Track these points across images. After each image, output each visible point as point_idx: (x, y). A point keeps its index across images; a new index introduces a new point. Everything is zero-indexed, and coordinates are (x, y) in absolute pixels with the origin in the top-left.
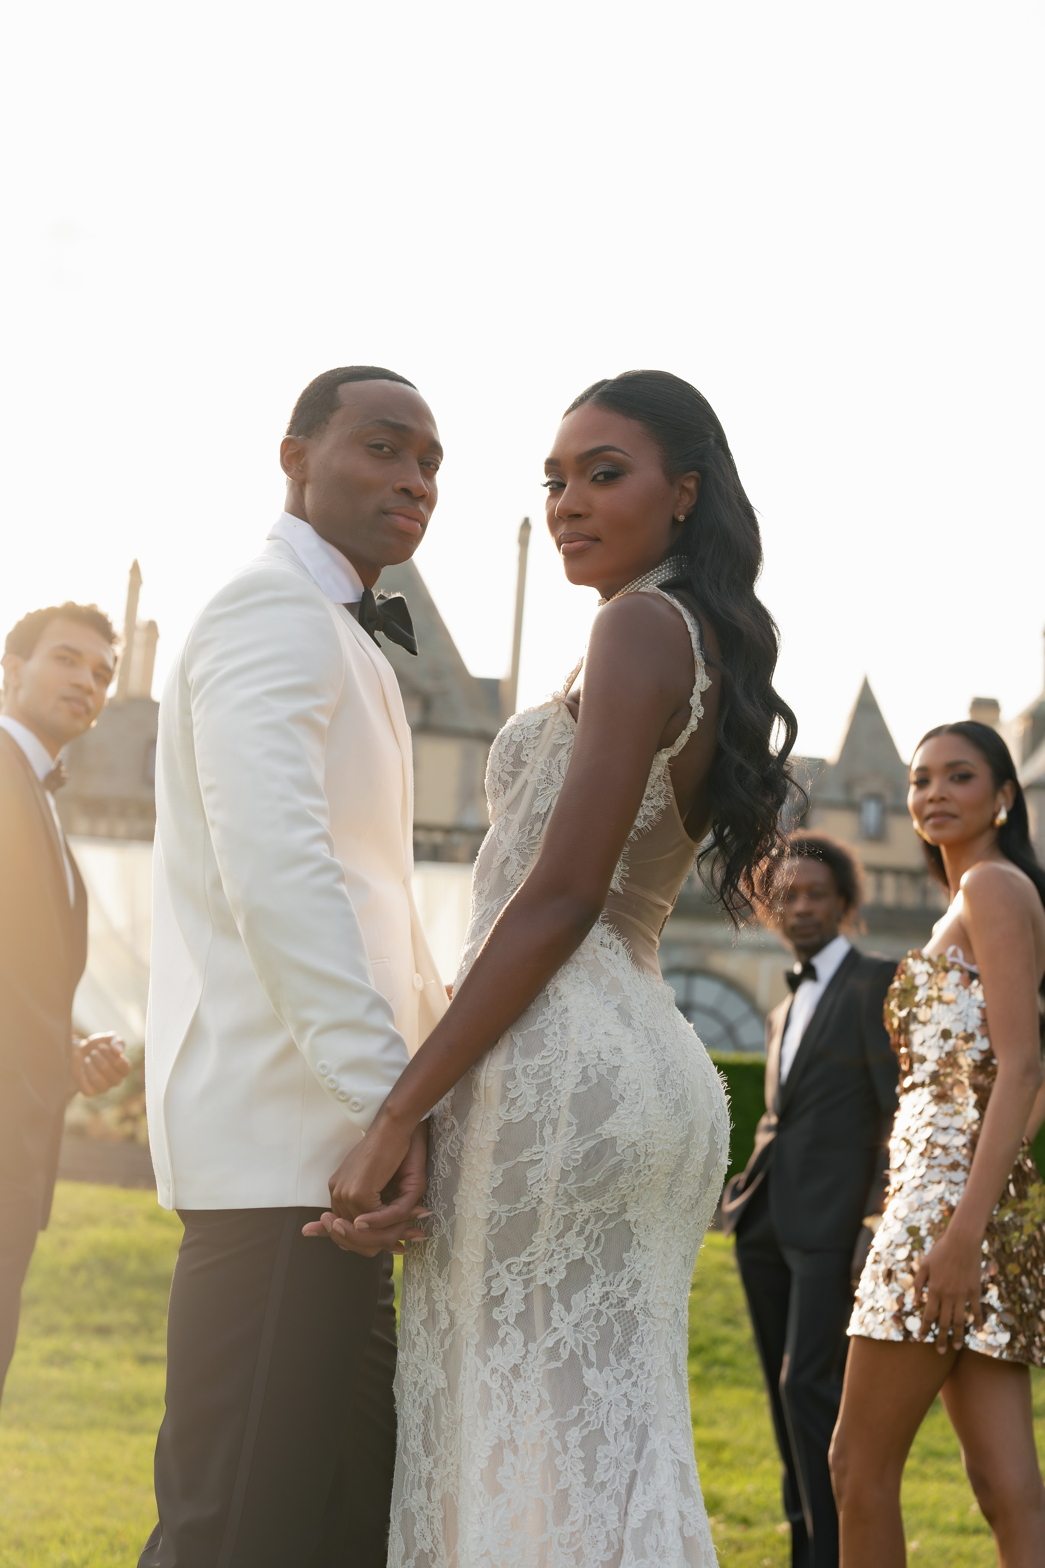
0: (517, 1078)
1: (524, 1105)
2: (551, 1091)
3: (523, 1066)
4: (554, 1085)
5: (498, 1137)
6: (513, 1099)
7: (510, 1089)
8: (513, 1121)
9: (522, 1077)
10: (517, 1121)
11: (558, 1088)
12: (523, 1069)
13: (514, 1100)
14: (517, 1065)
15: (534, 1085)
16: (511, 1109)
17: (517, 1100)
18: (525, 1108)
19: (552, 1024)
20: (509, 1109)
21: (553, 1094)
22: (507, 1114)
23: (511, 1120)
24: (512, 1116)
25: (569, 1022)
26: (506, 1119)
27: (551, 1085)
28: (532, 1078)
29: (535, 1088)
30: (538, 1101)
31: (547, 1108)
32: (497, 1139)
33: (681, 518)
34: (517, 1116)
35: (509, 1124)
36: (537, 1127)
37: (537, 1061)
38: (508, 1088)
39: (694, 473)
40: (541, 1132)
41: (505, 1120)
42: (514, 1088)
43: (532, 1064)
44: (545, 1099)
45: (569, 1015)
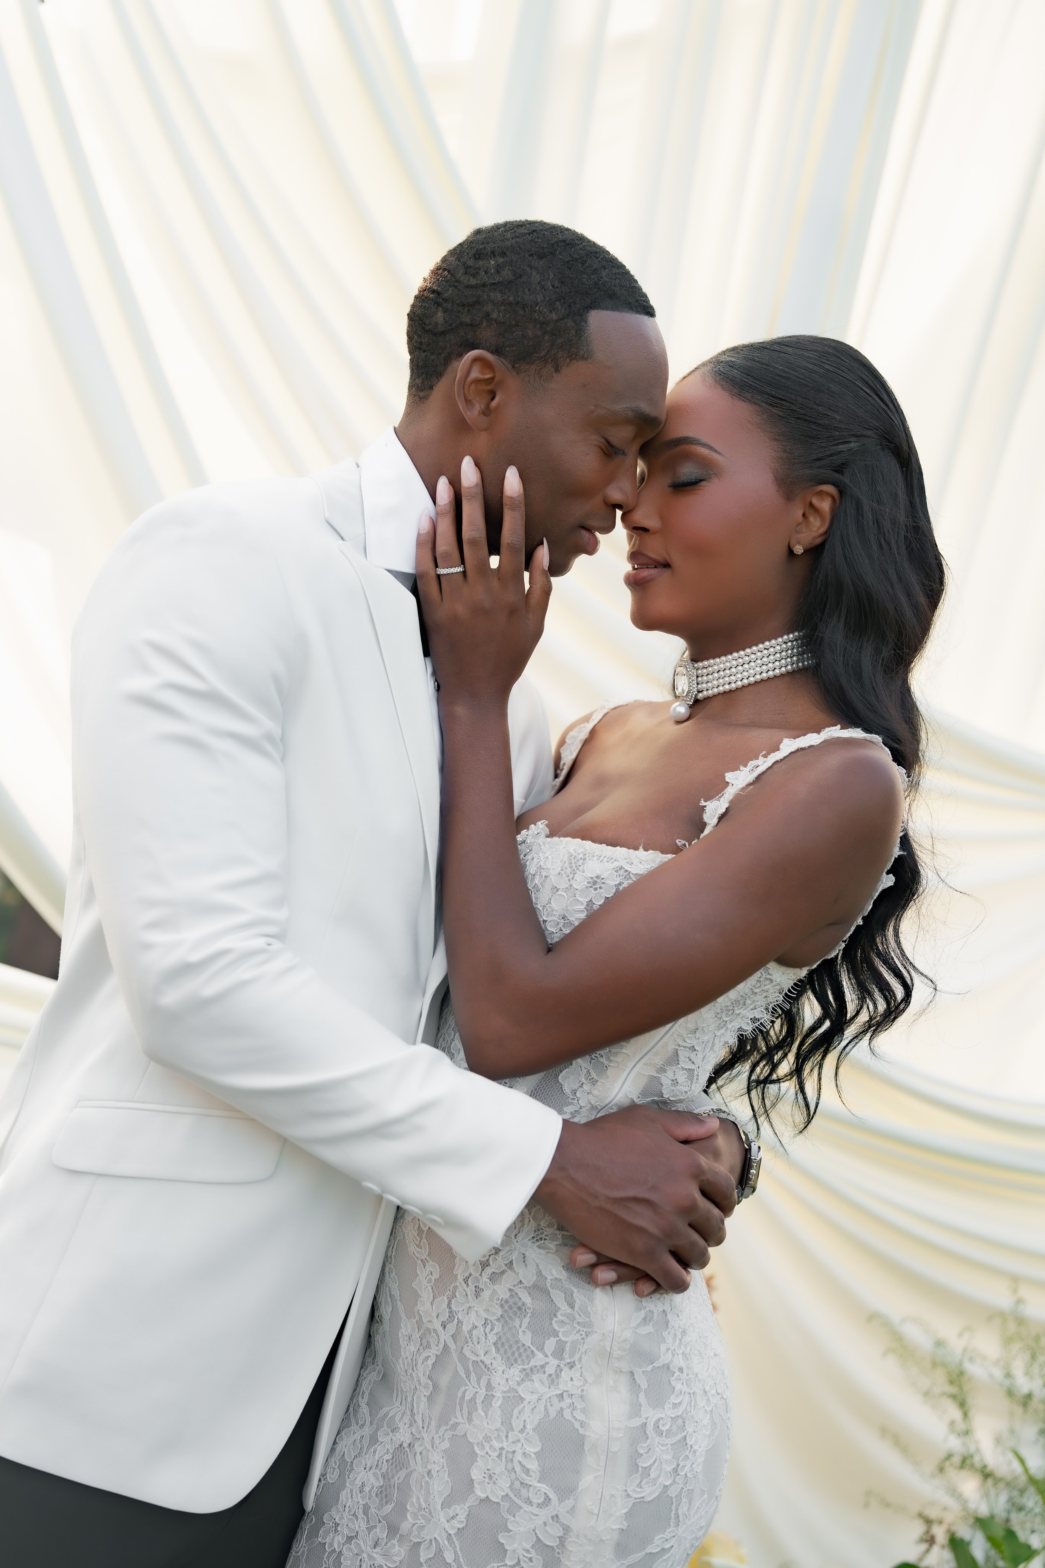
0: (650, 1437)
1: (659, 1476)
2: (687, 1453)
3: (654, 1420)
4: (689, 1443)
5: (625, 1523)
6: (645, 1468)
7: (642, 1455)
8: (646, 1499)
9: (654, 1436)
10: (650, 1499)
11: (695, 1447)
12: (654, 1425)
13: (647, 1470)
14: (647, 1419)
15: (669, 1446)
16: (644, 1482)
17: (650, 1469)
18: (660, 1481)
19: (674, 1355)
20: (641, 1482)
21: (690, 1456)
22: (638, 1489)
23: (643, 1498)
24: (643, 1492)
25: (689, 1348)
26: (637, 1496)
27: (686, 1444)
28: (666, 1436)
29: (670, 1450)
30: (674, 1468)
31: (684, 1477)
32: (625, 1525)
33: (799, 550)
34: (650, 1492)
35: (640, 1503)
36: (672, 1503)
37: (669, 1412)
38: (639, 1453)
39: (829, 488)
40: (677, 1510)
41: (636, 1499)
42: (647, 1453)
43: (663, 1416)
44: (682, 1464)
45: (689, 1339)
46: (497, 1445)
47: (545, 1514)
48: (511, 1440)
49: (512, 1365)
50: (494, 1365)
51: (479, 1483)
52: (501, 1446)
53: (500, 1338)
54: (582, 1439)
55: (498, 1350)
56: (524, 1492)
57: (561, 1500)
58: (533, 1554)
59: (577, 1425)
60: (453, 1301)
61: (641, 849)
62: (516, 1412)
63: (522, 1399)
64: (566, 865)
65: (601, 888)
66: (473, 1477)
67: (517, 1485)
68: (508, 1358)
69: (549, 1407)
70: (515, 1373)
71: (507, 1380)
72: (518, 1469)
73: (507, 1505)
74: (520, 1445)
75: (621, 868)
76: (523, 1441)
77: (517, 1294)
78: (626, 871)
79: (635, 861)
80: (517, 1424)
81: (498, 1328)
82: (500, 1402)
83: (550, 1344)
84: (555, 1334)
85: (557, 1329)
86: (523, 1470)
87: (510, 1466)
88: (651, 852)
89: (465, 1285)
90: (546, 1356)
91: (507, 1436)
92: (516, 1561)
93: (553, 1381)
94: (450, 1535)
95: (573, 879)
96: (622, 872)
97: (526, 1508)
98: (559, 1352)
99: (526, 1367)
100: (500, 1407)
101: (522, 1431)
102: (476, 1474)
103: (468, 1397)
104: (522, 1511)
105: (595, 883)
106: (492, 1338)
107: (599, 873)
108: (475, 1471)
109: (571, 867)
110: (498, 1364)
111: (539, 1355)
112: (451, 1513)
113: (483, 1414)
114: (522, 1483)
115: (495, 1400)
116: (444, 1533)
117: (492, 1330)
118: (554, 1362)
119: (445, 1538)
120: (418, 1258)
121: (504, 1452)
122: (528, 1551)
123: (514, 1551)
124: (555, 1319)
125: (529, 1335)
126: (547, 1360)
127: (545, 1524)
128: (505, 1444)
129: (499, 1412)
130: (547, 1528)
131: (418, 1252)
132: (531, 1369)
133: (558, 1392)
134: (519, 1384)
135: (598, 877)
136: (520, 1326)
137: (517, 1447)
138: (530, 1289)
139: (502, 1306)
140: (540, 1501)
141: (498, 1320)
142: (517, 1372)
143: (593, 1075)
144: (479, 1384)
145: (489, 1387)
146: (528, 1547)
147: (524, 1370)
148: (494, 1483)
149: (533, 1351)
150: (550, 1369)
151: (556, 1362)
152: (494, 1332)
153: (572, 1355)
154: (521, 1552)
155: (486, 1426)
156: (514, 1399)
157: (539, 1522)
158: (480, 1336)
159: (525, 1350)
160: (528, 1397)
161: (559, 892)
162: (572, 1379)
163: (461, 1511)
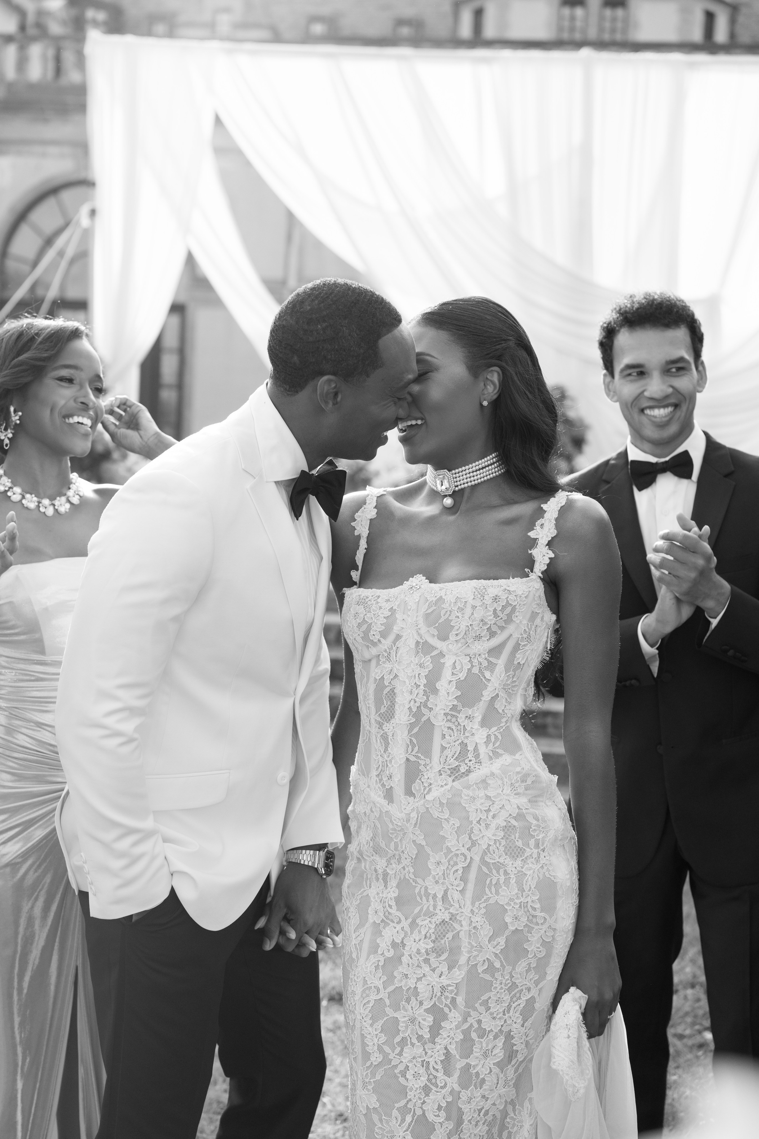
46: (518, 901)
47: (545, 927)
48: (524, 896)
49: (516, 859)
50: (506, 862)
51: (510, 923)
52: (520, 901)
53: (506, 847)
54: (555, 883)
55: (506, 854)
56: (534, 920)
57: (551, 917)
58: (541, 949)
59: (552, 878)
60: (472, 835)
61: (511, 578)
62: (524, 882)
63: (526, 875)
64: (476, 593)
65: (499, 601)
66: (507, 921)
67: (531, 917)
68: (513, 857)
69: (539, 874)
70: (519, 863)
71: (516, 868)
72: (530, 910)
73: (527, 929)
74: (530, 897)
75: (505, 589)
76: (530, 895)
77: (509, 822)
78: (508, 590)
79: (511, 585)
80: (526, 888)
81: (503, 842)
82: (514, 880)
83: (532, 842)
84: (533, 836)
85: (533, 834)
86: (533, 909)
87: (526, 909)
88: (516, 579)
89: (478, 825)
90: (531, 849)
91: (522, 895)
92: (534, 954)
93: (537, 861)
94: (496, 954)
95: (483, 599)
96: (506, 591)
97: (536, 927)
98: (537, 846)
99: (523, 858)
100: (515, 882)
101: (529, 890)
102: (508, 919)
103: (494, 882)
104: (534, 930)
105: (496, 599)
106: (502, 849)
107: (496, 593)
108: (507, 918)
109: (480, 594)
110: (508, 861)
111: (528, 850)
112: (495, 943)
113: (506, 888)
114: (533, 916)
115: (511, 879)
116: (492, 954)
117: (500, 844)
118: (535, 851)
119: (493, 956)
120: (441, 819)
121: (522, 904)
122: (539, 948)
123: (532, 950)
124: (531, 830)
125: (520, 841)
126: (532, 851)
127: (545, 932)
128: (522, 899)
129: (515, 885)
130: (547, 933)
131: (441, 815)
132: (526, 858)
133: (541, 865)
134: (522, 868)
135: (496, 596)
136: (515, 838)
137: (529, 899)
138: (515, 818)
139: (504, 830)
140: (542, 922)
141: (502, 839)
142: (520, 862)
143: (508, 700)
144: (499, 874)
145: (506, 873)
146: (539, 945)
147: (523, 860)
148: (519, 920)
149: (524, 849)
150: (535, 856)
151: (537, 851)
152: (502, 845)
153: (543, 844)
154: (535, 949)
155: (509, 894)
156: (521, 875)
157: (543, 932)
158: (495, 849)
159: (521, 850)
160: (528, 873)
161: (477, 608)
162: (545, 857)
163: (502, 941)
